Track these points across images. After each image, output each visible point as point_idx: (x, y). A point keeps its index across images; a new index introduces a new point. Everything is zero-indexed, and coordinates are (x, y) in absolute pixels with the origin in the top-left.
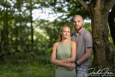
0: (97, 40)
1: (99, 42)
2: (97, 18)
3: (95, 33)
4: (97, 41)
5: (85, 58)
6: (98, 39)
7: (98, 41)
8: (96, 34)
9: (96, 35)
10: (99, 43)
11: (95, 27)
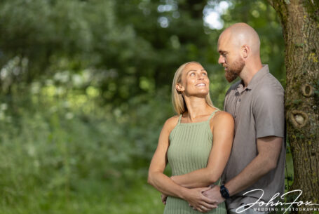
0: (295, 112)
1: (300, 119)
2: (296, 32)
3: (291, 86)
4: (295, 115)
5: (254, 174)
6: (296, 108)
7: (297, 114)
8: (292, 91)
9: (291, 94)
10: (299, 124)
11: (292, 66)
